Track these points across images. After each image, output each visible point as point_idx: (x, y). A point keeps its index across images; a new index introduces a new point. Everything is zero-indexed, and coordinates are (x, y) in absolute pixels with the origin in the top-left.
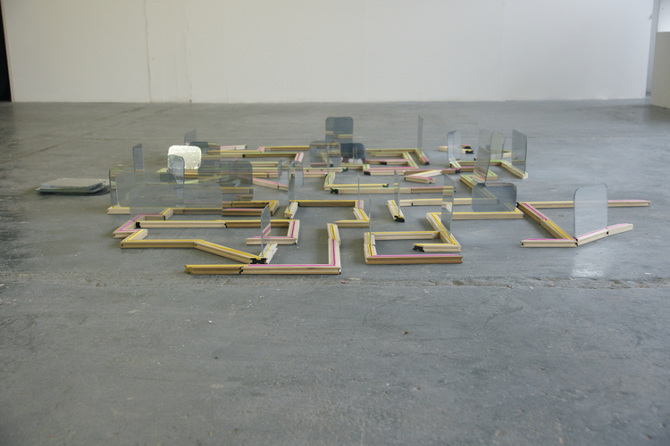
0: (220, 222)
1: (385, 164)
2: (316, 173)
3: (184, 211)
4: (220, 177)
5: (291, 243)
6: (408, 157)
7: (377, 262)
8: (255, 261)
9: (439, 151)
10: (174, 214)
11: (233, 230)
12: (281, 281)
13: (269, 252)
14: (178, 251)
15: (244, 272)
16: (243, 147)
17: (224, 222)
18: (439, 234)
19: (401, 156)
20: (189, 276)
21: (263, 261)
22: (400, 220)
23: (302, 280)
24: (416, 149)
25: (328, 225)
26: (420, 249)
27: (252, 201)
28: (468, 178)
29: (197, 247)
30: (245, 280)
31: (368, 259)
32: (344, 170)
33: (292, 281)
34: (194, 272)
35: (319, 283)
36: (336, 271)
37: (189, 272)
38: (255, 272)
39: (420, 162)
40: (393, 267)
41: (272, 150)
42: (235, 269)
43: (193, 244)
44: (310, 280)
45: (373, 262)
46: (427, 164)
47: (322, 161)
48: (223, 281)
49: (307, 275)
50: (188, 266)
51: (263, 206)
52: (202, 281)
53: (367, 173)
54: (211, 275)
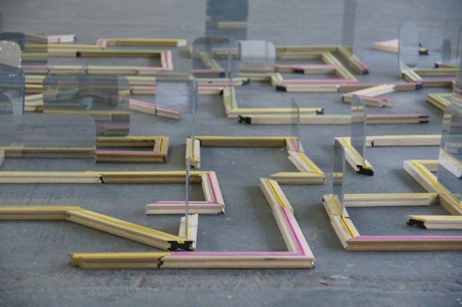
0: (92, 175)
1: (300, 72)
2: (206, 88)
3: (23, 152)
4: (56, 92)
5: (216, 211)
6: (333, 63)
7: (362, 247)
8: (174, 246)
9: (374, 50)
10: (6, 158)
11: (114, 188)
12: (227, 280)
13: (190, 230)
14: (42, 226)
15: (165, 265)
16: (70, 38)
17: (98, 174)
18: (438, 198)
19: (320, 60)
20: (80, 273)
21: (186, 246)
22: (365, 172)
23: (257, 279)
24: (340, 47)
25: (263, 180)
26: (420, 225)
27: (129, 138)
28: (441, 97)
29: (71, 218)
30: (169, 279)
31: (349, 243)
32: (245, 83)
33: (241, 280)
34: (86, 265)
35: (286, 284)
36: (307, 264)
37: (76, 265)
38: (182, 265)
39: (354, 71)
40: (388, 256)
41: (118, 44)
42: (151, 260)
43: (65, 213)
44: (270, 280)
45: (356, 247)
46: (366, 73)
47: (204, 67)
48: (136, 281)
49: (263, 270)
50: (76, 255)
51: (150, 145)
52: (103, 280)
53: (281, 89)
54: (113, 270)
